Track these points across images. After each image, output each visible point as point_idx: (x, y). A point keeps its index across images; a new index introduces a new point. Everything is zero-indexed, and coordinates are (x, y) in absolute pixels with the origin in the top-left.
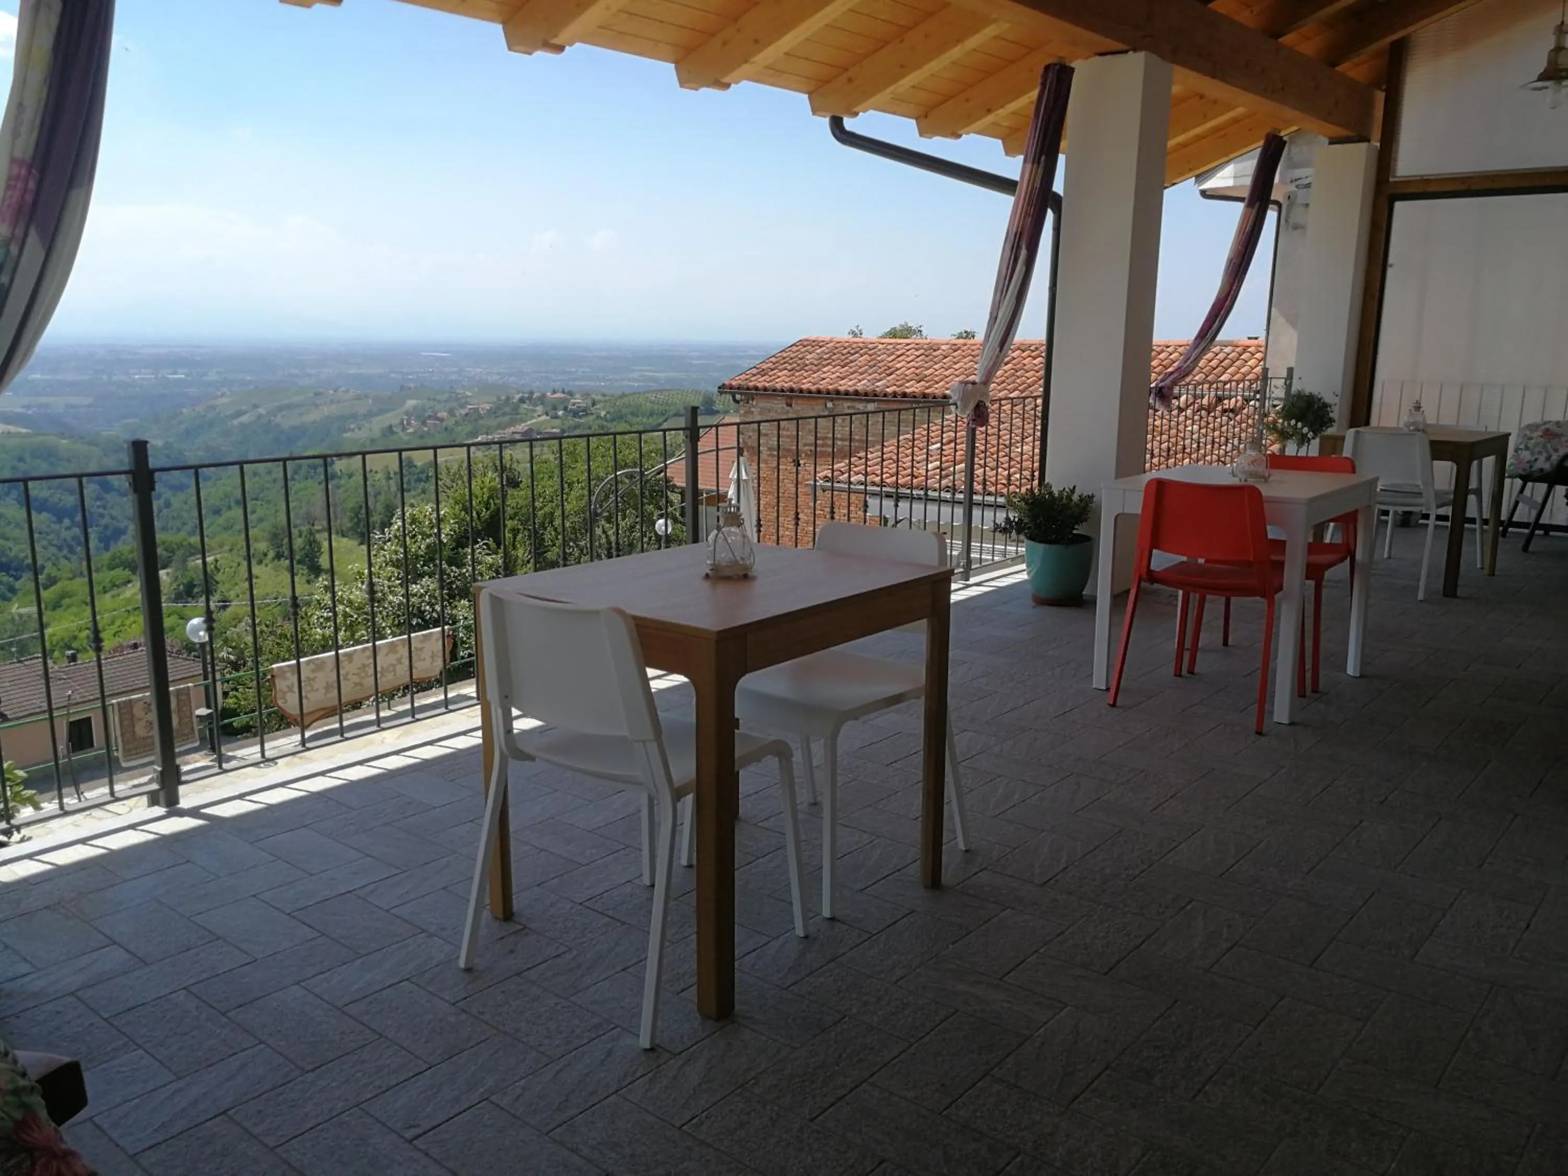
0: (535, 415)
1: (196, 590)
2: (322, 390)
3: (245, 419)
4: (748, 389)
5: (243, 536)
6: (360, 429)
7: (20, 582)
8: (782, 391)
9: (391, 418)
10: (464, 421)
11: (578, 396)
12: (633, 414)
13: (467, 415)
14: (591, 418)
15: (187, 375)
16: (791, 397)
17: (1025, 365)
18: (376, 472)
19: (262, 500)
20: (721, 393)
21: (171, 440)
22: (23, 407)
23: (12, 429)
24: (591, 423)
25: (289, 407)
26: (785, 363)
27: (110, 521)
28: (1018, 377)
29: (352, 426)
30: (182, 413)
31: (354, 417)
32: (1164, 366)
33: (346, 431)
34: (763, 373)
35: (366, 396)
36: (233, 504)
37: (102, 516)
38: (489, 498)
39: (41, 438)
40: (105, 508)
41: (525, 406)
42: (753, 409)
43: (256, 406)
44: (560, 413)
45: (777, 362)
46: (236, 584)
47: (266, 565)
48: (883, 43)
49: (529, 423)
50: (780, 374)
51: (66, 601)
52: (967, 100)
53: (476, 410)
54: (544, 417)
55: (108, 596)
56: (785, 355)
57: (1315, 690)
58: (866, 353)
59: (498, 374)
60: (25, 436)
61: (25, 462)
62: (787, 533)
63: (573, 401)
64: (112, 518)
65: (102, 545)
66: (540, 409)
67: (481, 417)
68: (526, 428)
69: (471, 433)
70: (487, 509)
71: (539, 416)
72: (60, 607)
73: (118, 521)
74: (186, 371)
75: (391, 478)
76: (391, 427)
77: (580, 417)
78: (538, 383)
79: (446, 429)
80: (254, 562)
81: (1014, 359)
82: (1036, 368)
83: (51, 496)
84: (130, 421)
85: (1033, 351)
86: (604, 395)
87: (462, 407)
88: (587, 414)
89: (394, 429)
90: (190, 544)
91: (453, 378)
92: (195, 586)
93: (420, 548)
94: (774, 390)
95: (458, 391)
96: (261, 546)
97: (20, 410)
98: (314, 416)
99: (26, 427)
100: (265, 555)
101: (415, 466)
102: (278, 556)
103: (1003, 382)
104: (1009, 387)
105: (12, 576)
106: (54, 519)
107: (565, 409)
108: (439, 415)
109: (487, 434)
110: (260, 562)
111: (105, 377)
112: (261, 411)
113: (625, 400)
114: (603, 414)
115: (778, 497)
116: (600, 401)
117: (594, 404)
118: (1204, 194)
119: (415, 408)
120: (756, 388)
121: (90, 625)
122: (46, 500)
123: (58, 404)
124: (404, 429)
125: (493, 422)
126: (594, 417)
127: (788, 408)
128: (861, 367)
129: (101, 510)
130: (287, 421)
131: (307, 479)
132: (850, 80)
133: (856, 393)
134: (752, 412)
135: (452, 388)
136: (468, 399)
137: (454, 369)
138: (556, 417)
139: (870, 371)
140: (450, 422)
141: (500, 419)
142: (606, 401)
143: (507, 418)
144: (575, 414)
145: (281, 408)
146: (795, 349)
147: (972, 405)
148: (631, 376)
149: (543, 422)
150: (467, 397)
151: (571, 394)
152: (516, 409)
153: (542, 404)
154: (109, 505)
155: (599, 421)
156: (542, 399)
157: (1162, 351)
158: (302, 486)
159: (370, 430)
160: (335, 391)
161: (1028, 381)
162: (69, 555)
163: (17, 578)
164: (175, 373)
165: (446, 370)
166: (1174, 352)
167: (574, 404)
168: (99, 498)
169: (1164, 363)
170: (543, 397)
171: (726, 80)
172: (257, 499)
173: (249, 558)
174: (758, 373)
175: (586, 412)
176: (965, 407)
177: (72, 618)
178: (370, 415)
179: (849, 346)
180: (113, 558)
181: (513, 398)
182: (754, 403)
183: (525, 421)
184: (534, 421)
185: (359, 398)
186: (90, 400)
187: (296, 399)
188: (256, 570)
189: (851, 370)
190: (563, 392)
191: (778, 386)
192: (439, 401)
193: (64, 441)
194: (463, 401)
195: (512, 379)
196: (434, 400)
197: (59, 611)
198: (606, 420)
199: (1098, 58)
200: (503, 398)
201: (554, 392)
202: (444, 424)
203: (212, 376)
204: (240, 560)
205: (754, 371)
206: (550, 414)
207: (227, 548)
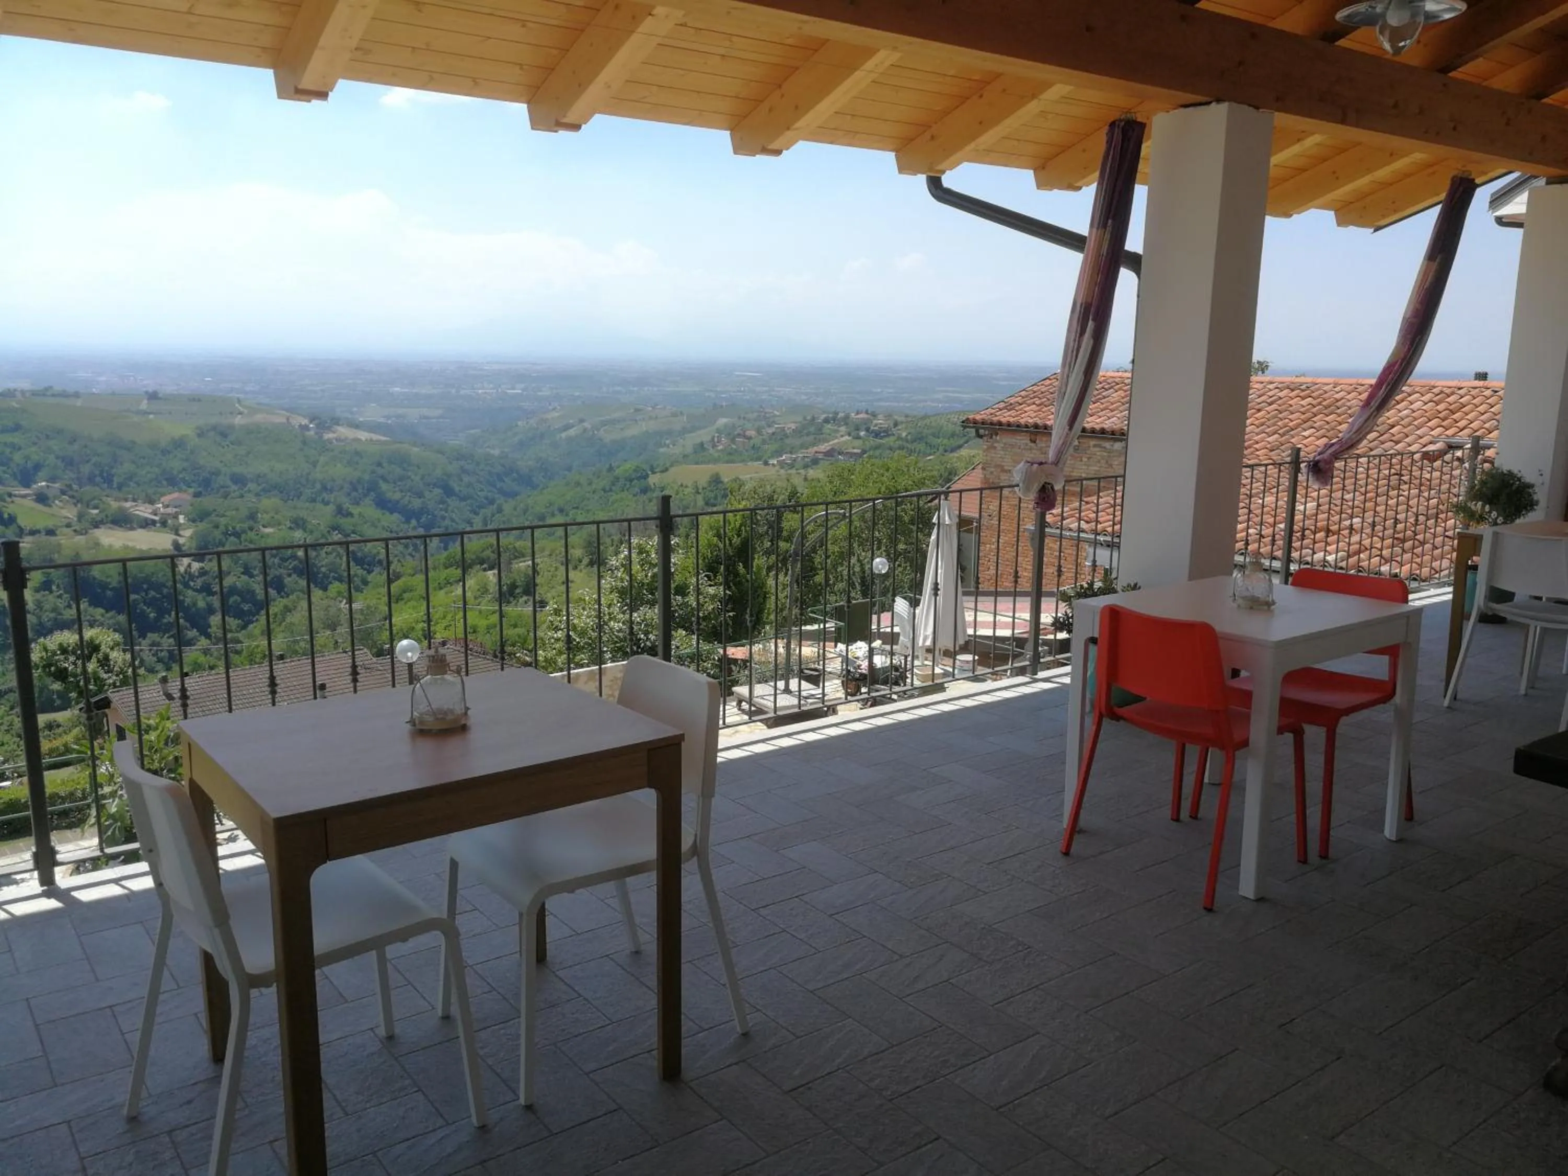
0: (838, 435)
1: (518, 591)
2: (641, 407)
3: (572, 432)
4: (992, 424)
5: (563, 542)
6: (674, 445)
7: (372, 575)
8: (1027, 426)
9: (704, 436)
10: (770, 439)
11: (880, 417)
12: (934, 435)
13: (773, 434)
14: (892, 439)
15: (523, 390)
16: (1036, 434)
17: (1291, 406)
18: (686, 487)
19: (582, 509)
20: (965, 427)
21: (506, 450)
22: (384, 417)
23: (375, 437)
24: (892, 444)
25: (613, 422)
26: (1034, 397)
27: (450, 523)
28: (1281, 419)
29: (667, 442)
30: (517, 426)
31: (670, 433)
32: (1451, 411)
33: (661, 446)
34: (1010, 407)
35: (681, 413)
36: (556, 512)
37: (444, 518)
38: (741, 525)
39: (398, 445)
40: (446, 511)
41: (829, 426)
42: (996, 445)
43: (582, 421)
44: (862, 434)
45: (1027, 396)
46: (553, 587)
47: (581, 571)
48: (963, 99)
49: (831, 443)
50: (1026, 409)
51: (406, 596)
52: (1084, 151)
53: (783, 429)
54: (847, 438)
55: (442, 592)
56: (1036, 388)
57: (1324, 855)
58: (1120, 389)
59: (806, 394)
60: (384, 443)
61: (383, 467)
62: (1025, 574)
63: (875, 422)
64: (453, 520)
65: (442, 545)
66: (843, 429)
67: (786, 436)
68: (828, 448)
69: (776, 451)
70: (739, 536)
71: (842, 436)
72: (402, 599)
73: (457, 523)
74: (522, 386)
75: (699, 493)
76: (702, 444)
77: (882, 438)
78: (843, 404)
79: (753, 447)
80: (570, 567)
81: (1280, 398)
82: (1302, 410)
83: (403, 497)
84: (472, 431)
85: (1303, 391)
86: (907, 416)
87: (769, 426)
88: (888, 436)
89: (705, 446)
90: (515, 547)
91: (763, 397)
92: (517, 587)
93: (646, 576)
94: (1018, 426)
95: (767, 410)
96: (576, 553)
97: (382, 420)
98: (633, 431)
99: (384, 435)
100: (580, 561)
101: (722, 482)
102: (591, 564)
103: (1262, 424)
104: (1267, 430)
105: (365, 569)
106: (403, 519)
107: (867, 430)
108: (748, 433)
109: (791, 453)
110: (575, 568)
111: (453, 391)
112: (587, 425)
113: (927, 421)
114: (904, 434)
115: (1018, 536)
116: (902, 423)
117: (896, 425)
118: (1500, 221)
119: (726, 425)
120: (1000, 423)
121: (425, 618)
122: (398, 502)
123: (413, 414)
124: (714, 446)
125: (798, 442)
126: (895, 438)
127: (1033, 445)
128: (1112, 404)
129: (443, 513)
130: (608, 436)
131: (623, 491)
132: (933, 138)
133: (1103, 431)
134: (995, 448)
135: (761, 407)
136: (776, 419)
137: (765, 389)
138: (858, 438)
139: (1121, 409)
140: (757, 441)
141: (805, 438)
142: (907, 422)
143: (811, 438)
144: (877, 435)
145: (604, 423)
146: (1048, 382)
147: (1036, 487)
148: (936, 396)
149: (845, 442)
150: (776, 416)
151: (874, 415)
152: (820, 431)
153: (846, 424)
154: (450, 508)
155: (900, 442)
156: (846, 420)
157: (1453, 393)
158: (619, 496)
159: (684, 446)
160: (653, 408)
161: (1291, 424)
162: (414, 553)
163: (369, 572)
164: (513, 389)
165: (758, 389)
166: (1466, 395)
167: (876, 425)
168: (442, 502)
169: (1451, 407)
170: (847, 417)
171: (774, 146)
172: (577, 508)
173: (567, 563)
174: (1005, 408)
175: (887, 433)
176: (1027, 489)
177: (411, 611)
178: (684, 431)
179: (1104, 381)
180: (448, 558)
181: (818, 418)
182: (998, 438)
183: (828, 442)
184: (836, 441)
185: (674, 415)
186: (439, 412)
187: (616, 415)
188: (572, 575)
189: (1102, 407)
190: (867, 413)
191: (1022, 421)
192: (749, 420)
193: (416, 449)
194: (771, 420)
195: (820, 399)
196: (744, 418)
197: (401, 603)
198: (907, 441)
199: (1182, 110)
200: (809, 418)
201: (858, 413)
202: (752, 441)
203: (545, 392)
204: (558, 565)
205: (1002, 405)
206: (852, 434)
207: (547, 553)
